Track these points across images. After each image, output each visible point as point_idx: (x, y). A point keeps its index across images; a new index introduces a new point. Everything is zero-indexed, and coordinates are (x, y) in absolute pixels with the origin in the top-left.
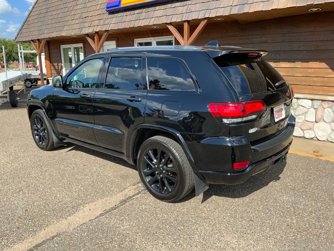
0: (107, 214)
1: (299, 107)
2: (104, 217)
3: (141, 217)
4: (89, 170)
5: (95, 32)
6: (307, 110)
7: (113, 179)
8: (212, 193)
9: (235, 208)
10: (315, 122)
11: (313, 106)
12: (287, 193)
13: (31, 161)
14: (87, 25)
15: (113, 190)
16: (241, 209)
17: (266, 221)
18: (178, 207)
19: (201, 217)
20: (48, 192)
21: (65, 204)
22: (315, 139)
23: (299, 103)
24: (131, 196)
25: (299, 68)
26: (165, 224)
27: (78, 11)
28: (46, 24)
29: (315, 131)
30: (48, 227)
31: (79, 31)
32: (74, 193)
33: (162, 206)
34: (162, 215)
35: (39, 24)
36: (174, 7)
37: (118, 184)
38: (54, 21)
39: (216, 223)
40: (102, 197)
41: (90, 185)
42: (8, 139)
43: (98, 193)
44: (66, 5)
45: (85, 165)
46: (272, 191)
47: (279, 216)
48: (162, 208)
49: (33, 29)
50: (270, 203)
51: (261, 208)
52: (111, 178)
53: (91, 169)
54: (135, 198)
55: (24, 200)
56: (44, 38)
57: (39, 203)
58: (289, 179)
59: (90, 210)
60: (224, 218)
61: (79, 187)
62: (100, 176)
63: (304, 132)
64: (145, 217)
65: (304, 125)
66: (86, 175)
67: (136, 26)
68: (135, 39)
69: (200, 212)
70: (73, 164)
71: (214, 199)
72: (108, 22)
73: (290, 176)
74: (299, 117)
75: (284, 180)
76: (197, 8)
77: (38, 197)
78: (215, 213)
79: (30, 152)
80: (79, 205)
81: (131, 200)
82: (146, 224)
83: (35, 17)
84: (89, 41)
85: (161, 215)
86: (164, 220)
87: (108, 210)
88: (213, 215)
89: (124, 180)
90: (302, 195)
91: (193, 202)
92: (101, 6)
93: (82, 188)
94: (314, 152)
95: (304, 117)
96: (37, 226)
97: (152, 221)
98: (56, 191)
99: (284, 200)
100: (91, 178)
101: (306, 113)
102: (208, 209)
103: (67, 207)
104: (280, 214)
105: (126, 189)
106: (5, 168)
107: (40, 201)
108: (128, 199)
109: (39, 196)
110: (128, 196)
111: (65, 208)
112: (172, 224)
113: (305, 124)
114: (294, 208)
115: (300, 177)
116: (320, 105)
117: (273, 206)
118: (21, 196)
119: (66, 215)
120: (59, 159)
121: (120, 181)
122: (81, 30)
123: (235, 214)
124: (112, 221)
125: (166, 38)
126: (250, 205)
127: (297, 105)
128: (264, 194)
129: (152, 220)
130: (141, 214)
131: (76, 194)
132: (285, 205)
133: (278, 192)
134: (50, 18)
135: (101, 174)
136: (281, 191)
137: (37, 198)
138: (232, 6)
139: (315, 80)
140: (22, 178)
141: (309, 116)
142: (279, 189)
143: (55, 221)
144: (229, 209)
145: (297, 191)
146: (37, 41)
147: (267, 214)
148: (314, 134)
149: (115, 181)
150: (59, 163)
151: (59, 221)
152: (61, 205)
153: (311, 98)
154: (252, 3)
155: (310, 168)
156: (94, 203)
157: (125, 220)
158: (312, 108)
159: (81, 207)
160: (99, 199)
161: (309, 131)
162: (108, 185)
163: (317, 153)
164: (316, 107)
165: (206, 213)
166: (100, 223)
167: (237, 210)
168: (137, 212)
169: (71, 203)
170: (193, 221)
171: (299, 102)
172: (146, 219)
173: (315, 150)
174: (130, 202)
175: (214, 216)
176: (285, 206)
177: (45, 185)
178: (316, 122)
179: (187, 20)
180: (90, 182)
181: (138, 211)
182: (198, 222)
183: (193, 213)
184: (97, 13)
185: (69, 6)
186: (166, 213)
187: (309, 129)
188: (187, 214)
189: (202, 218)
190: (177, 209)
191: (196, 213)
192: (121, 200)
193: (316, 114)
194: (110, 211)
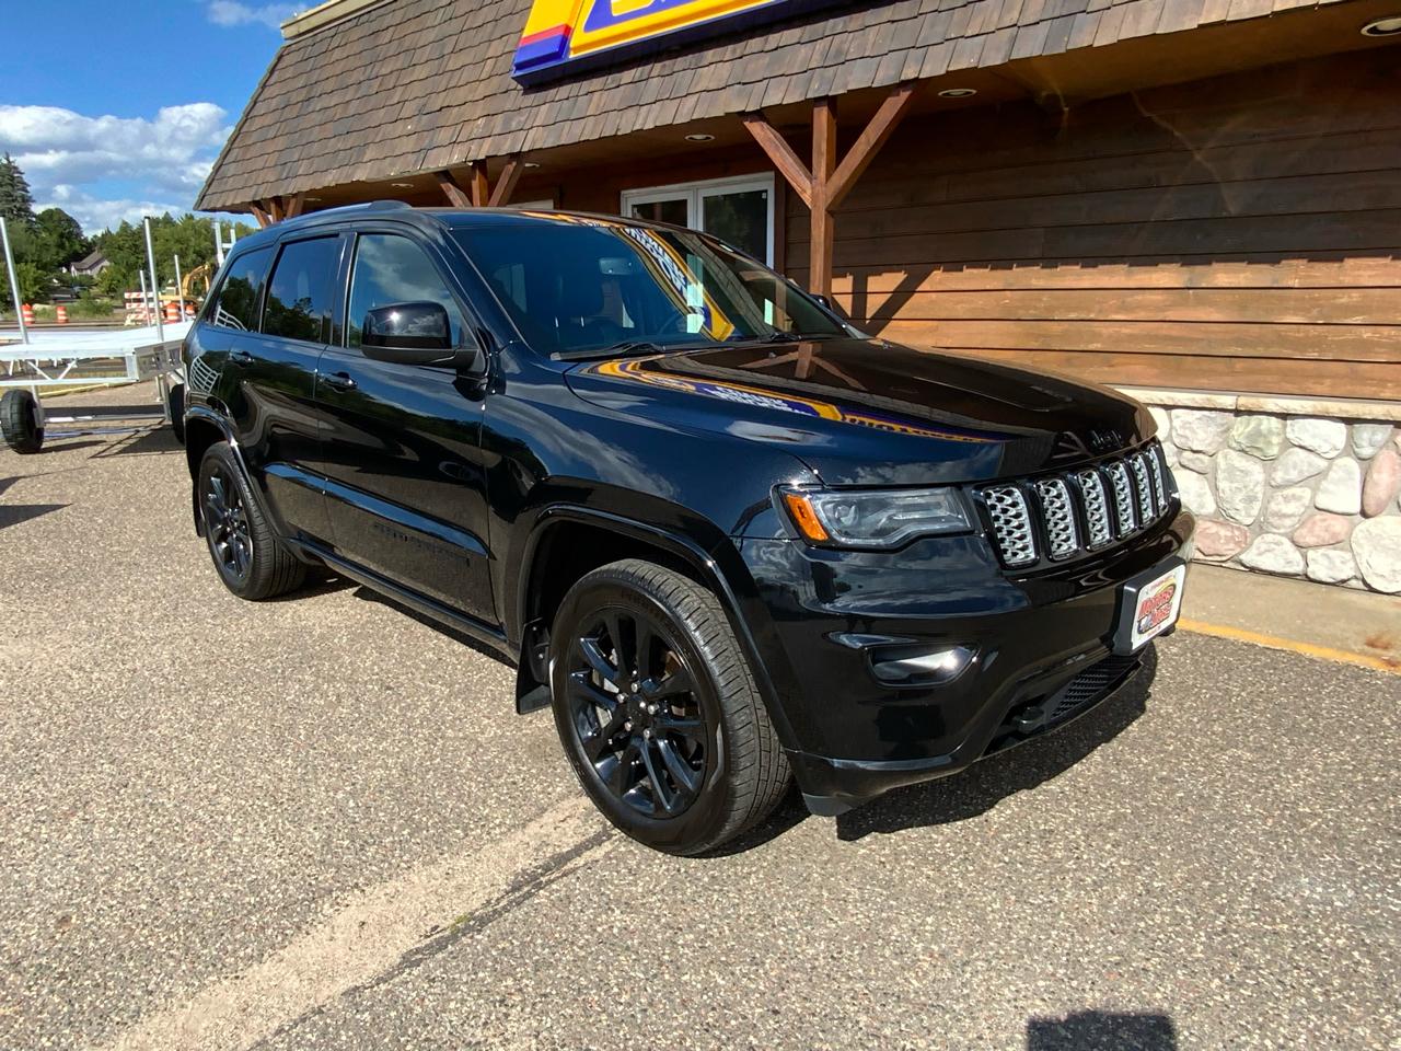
0: (440, 956)
1: (1290, 454)
2: (418, 976)
3: (601, 985)
4: (400, 710)
5: (475, 161)
6: (1323, 464)
7: (496, 757)
8: (943, 847)
9: (1067, 945)
10: (1359, 516)
11: (1350, 448)
12: (1309, 861)
13: (174, 662)
14: (443, 136)
15: (486, 817)
16: (1098, 952)
17: (1243, 1038)
18: (786, 926)
19: (898, 997)
20: (193, 819)
21: (253, 888)
22: (1354, 583)
23: (1288, 436)
24: (565, 850)
25: (1292, 288)
26: (717, 1033)
27: (417, 90)
28: (304, 142)
29: (1360, 551)
30: (137, 1027)
31: (416, 161)
32: (311, 830)
33: (707, 916)
34: (707, 973)
35: (281, 143)
36: (776, 49)
37: (514, 783)
38: (330, 129)
39: (980, 1038)
40: (432, 851)
41: (389, 786)
42: (120, 564)
43: (418, 829)
44: (376, 69)
45: (389, 688)
46: (1234, 843)
47: (1303, 1000)
48: (706, 930)
49: (260, 163)
50: (1238, 917)
51: (1200, 948)
52: (487, 750)
53: (409, 705)
54: (582, 863)
55: (77, 859)
56: (295, 192)
57: (138, 878)
58: (1297, 779)
59: (363, 923)
60: (1020, 1003)
61: (340, 795)
62: (440, 742)
63: (1305, 557)
64: (617, 985)
65: (1309, 525)
66: (382, 736)
67: (625, 130)
68: (623, 192)
69: (895, 963)
70: (338, 682)
71: (960, 885)
72: (520, 121)
73: (1298, 763)
74: (1289, 492)
75: (1277, 786)
76: (869, 46)
77: (142, 846)
78: (968, 975)
79: (185, 621)
80: (316, 895)
81: (565, 875)
82: (622, 1033)
83: (268, 120)
84: (451, 198)
85: (699, 974)
86: (714, 1009)
87: (447, 933)
88: (964, 985)
89: (544, 766)
90: (1388, 871)
91: (856, 901)
92: (499, 64)
93: (351, 801)
94: (1372, 644)
95: (1306, 493)
96: (81, 1022)
97: (650, 1011)
98: (233, 816)
99: (1306, 901)
100: (402, 750)
101: (1322, 474)
102: (936, 948)
103: (260, 906)
104: (1309, 991)
105: (546, 810)
106: (57, 693)
107: (142, 869)
108: (547, 869)
109: (149, 839)
110: (549, 852)
111: (250, 913)
112: (751, 1038)
113: (1314, 523)
114: (1369, 952)
115: (1349, 771)
116: (1387, 442)
117: (1258, 935)
118: (69, 836)
119: (242, 954)
120: (290, 654)
121: (525, 768)
122: (422, 155)
123: (1074, 983)
124: (452, 1005)
125: (742, 182)
126: (1142, 924)
127: (1279, 444)
128: (1199, 861)
129: (651, 1004)
130: (599, 968)
131: (317, 835)
132: (1320, 931)
133: (1263, 850)
134: (317, 118)
135: (450, 733)
136: (1279, 847)
137: (135, 853)
138: (1019, 24)
139: (1365, 336)
140: (109, 741)
141: (1331, 487)
142: (1265, 833)
143: (181, 991)
144: (1040, 949)
145: (1357, 849)
146: (273, 206)
147: (1240, 985)
148: (1352, 564)
149: (502, 767)
150: (283, 672)
151: (203, 986)
152: (236, 892)
153: (1344, 415)
154: (1109, 8)
155: (1382, 726)
156: (390, 887)
157: (517, 998)
158: (1349, 455)
159: (326, 906)
160: (415, 863)
161: (1332, 553)
162: (470, 787)
163: (1386, 648)
164: (1366, 451)
165: (925, 974)
166: (393, 1014)
167: (1081, 954)
168: (581, 948)
169: (284, 881)
170: (863, 1019)
171: (1289, 429)
172: (625, 998)
173: (1372, 635)
174: (554, 886)
175: (966, 991)
176: (1319, 939)
177: (196, 781)
178: (1364, 514)
179: (827, 96)
180: (394, 771)
181: (588, 943)
182: (887, 1031)
183: (860, 971)
184: (482, 89)
185: (384, 71)
186: (727, 964)
187: (1332, 542)
188: (828, 975)
189: (908, 1001)
190: (780, 942)
191: (873, 973)
192: (517, 875)
193: (1368, 479)
194: (454, 938)
